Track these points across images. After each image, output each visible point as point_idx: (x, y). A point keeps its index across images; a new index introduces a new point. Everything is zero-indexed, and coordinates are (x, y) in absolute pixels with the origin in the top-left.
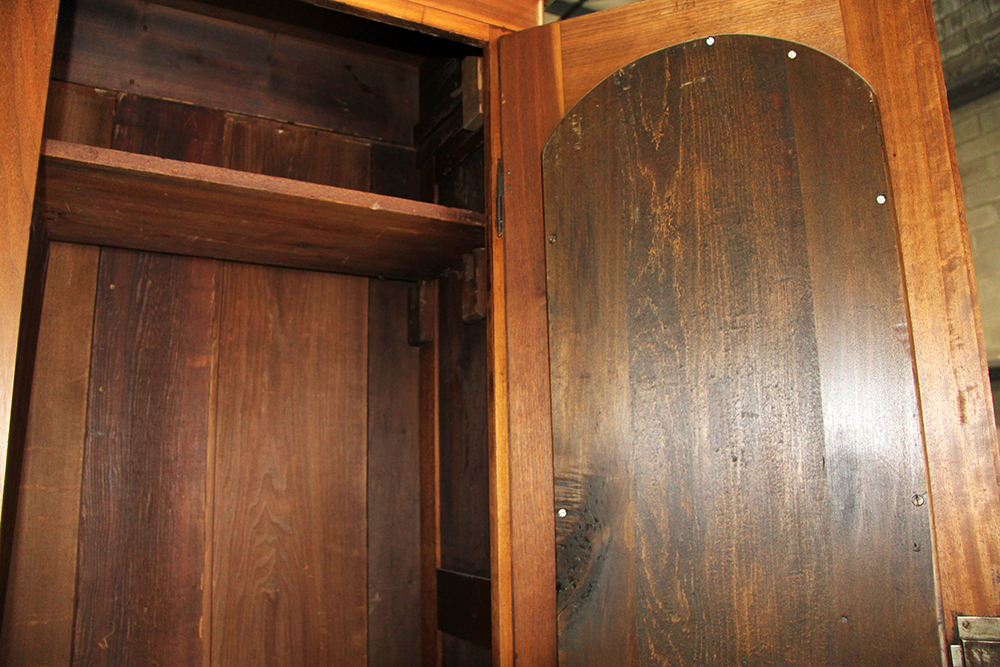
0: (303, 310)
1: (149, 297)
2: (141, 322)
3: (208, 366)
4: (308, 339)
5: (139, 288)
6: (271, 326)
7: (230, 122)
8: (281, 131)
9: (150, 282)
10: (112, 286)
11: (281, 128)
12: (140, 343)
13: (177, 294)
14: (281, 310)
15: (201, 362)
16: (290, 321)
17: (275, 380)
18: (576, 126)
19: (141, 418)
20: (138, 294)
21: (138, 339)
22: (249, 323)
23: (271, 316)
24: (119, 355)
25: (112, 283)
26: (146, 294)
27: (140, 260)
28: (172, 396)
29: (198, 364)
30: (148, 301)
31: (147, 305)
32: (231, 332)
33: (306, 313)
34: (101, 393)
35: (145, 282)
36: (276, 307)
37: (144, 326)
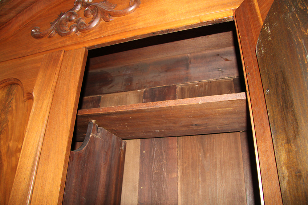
0: (213, 151)
1: (156, 154)
2: (153, 163)
3: (177, 177)
4: (216, 162)
5: (152, 151)
6: (200, 158)
7: (179, 87)
8: (197, 85)
9: (156, 149)
10: (144, 152)
11: (197, 84)
12: (153, 170)
13: (165, 152)
14: (204, 151)
15: (174, 175)
16: (208, 156)
17: (204, 180)
18: (267, 29)
19: (154, 197)
20: (152, 153)
21: (153, 169)
22: (192, 158)
23: (200, 154)
24: (147, 175)
25: (144, 151)
26: (155, 153)
27: (152, 142)
28: (165, 189)
29: (173, 176)
30: (155, 155)
31: (155, 157)
32: (185, 163)
33: (214, 151)
34: (141, 189)
35: (154, 148)
36: (202, 151)
37: (154, 164)
